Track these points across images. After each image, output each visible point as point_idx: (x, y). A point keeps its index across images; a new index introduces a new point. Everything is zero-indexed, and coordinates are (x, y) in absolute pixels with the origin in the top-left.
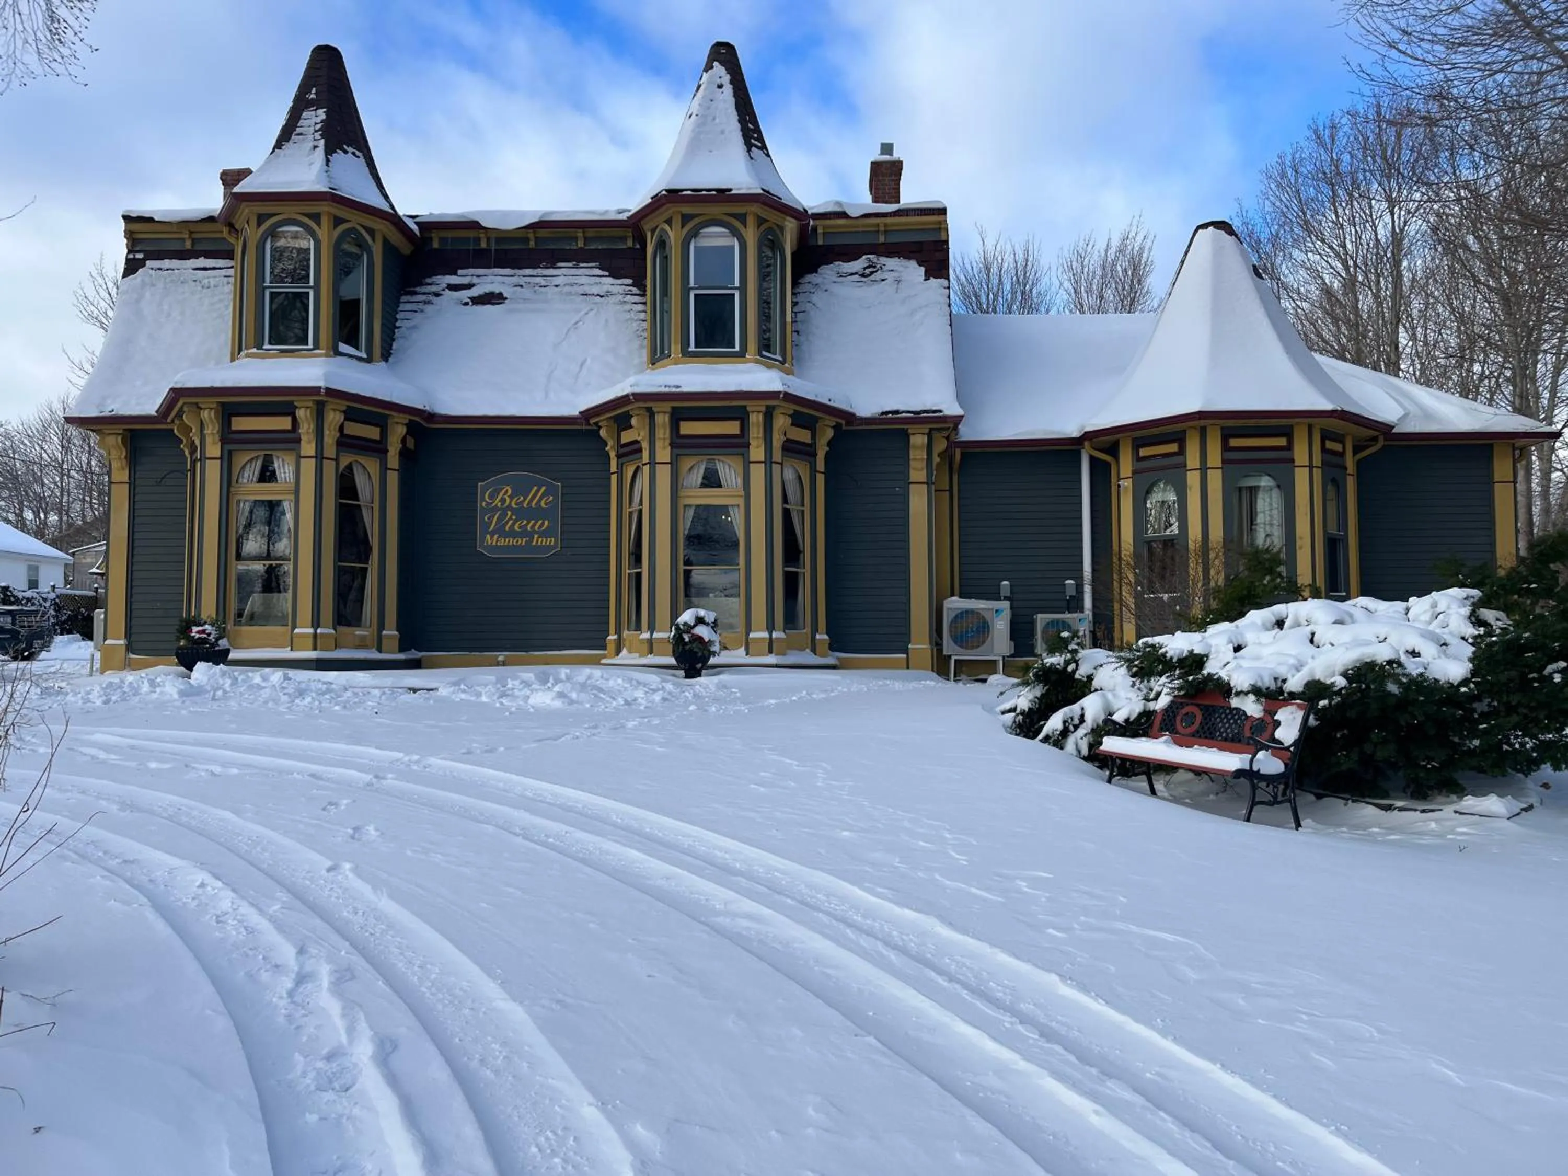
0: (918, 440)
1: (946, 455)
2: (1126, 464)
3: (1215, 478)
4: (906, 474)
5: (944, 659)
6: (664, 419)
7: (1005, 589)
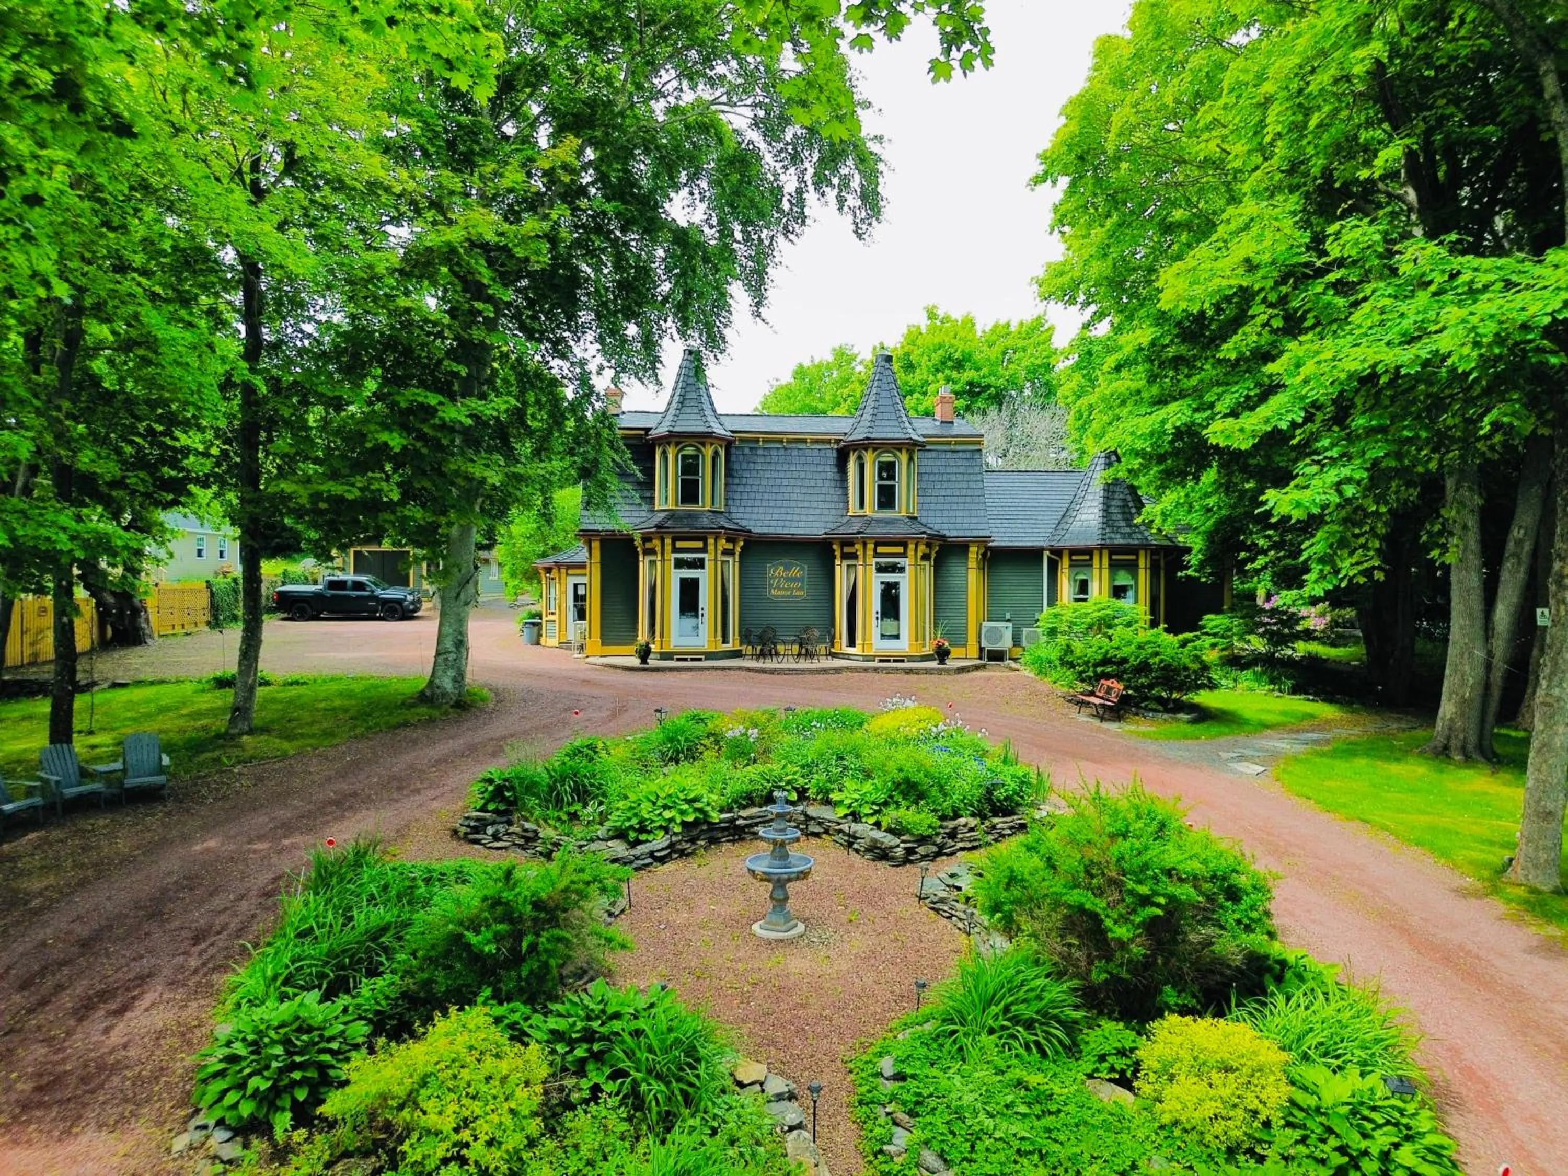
0: (973, 549)
1: (984, 555)
2: (1066, 562)
3: (1106, 572)
4: (966, 564)
5: (981, 649)
6: (871, 546)
7: (1008, 616)
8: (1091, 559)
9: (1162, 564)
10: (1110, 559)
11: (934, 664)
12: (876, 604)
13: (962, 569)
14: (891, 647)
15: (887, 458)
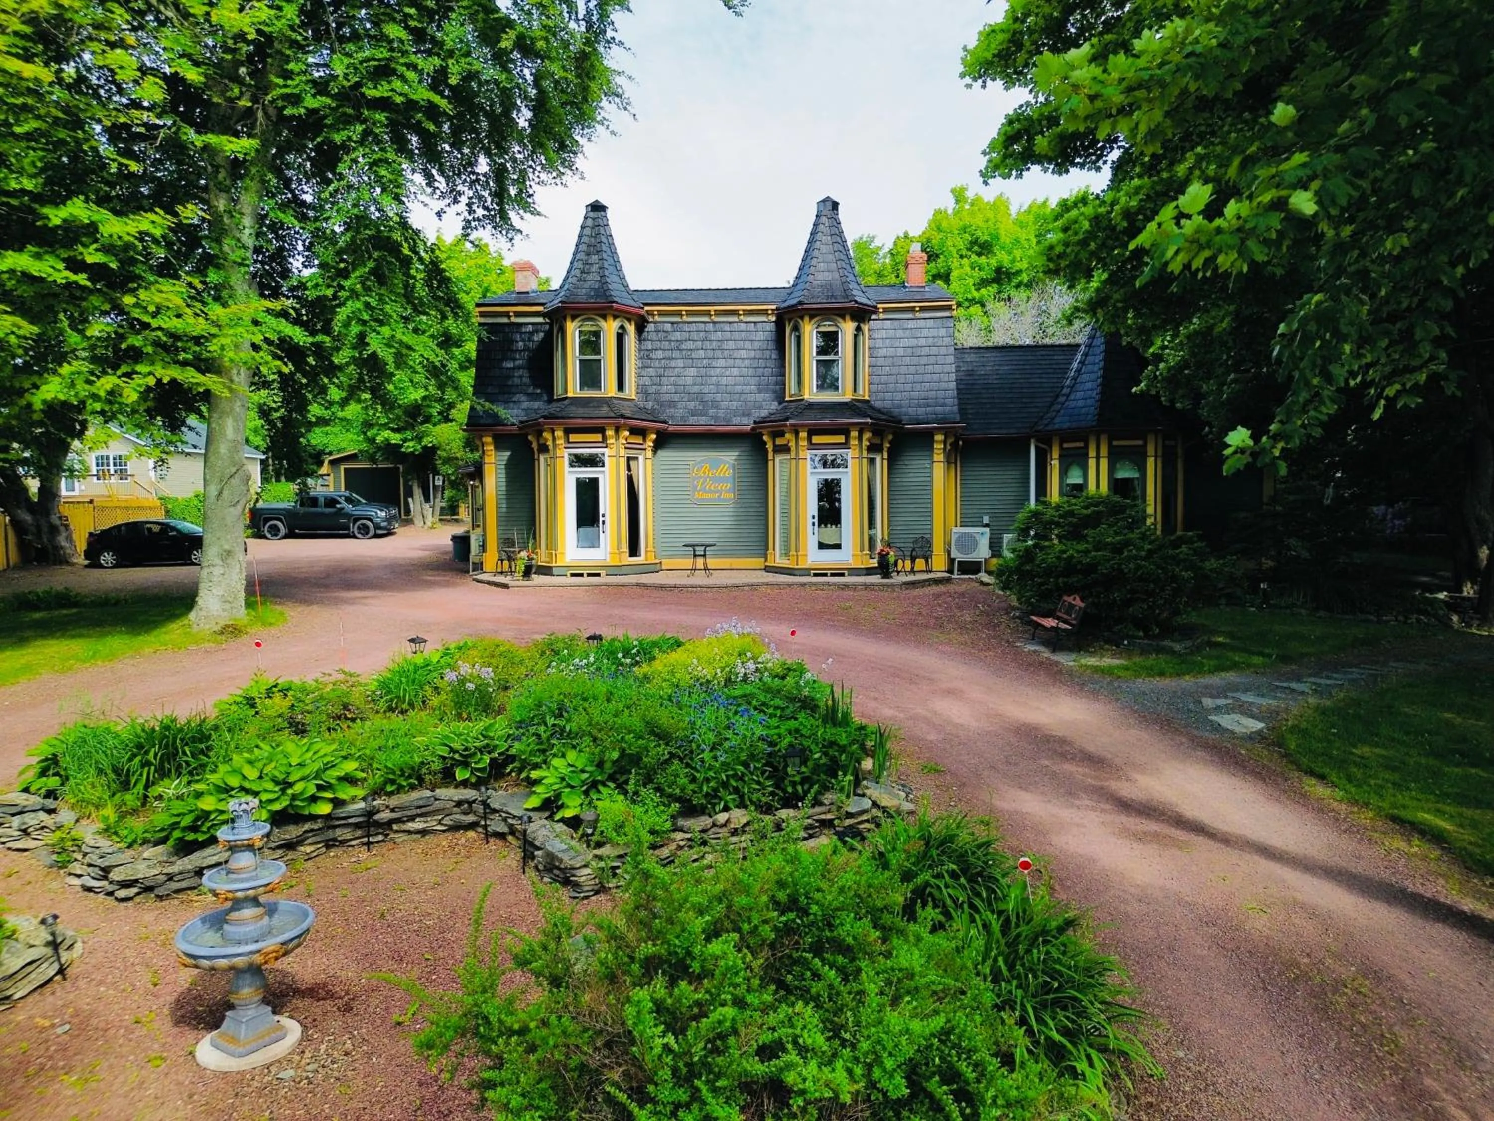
0: (939, 438)
1: (954, 445)
2: (1055, 451)
3: (1104, 463)
4: (931, 456)
5: (951, 561)
6: (803, 435)
7: (986, 520)
8: (1086, 447)
9: (1180, 451)
10: (1110, 446)
11: (876, 579)
12: (811, 505)
13: (926, 463)
14: (829, 558)
15: (827, 327)
